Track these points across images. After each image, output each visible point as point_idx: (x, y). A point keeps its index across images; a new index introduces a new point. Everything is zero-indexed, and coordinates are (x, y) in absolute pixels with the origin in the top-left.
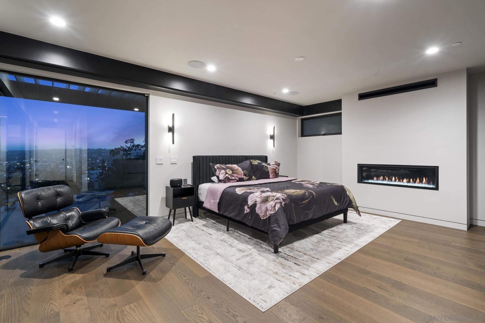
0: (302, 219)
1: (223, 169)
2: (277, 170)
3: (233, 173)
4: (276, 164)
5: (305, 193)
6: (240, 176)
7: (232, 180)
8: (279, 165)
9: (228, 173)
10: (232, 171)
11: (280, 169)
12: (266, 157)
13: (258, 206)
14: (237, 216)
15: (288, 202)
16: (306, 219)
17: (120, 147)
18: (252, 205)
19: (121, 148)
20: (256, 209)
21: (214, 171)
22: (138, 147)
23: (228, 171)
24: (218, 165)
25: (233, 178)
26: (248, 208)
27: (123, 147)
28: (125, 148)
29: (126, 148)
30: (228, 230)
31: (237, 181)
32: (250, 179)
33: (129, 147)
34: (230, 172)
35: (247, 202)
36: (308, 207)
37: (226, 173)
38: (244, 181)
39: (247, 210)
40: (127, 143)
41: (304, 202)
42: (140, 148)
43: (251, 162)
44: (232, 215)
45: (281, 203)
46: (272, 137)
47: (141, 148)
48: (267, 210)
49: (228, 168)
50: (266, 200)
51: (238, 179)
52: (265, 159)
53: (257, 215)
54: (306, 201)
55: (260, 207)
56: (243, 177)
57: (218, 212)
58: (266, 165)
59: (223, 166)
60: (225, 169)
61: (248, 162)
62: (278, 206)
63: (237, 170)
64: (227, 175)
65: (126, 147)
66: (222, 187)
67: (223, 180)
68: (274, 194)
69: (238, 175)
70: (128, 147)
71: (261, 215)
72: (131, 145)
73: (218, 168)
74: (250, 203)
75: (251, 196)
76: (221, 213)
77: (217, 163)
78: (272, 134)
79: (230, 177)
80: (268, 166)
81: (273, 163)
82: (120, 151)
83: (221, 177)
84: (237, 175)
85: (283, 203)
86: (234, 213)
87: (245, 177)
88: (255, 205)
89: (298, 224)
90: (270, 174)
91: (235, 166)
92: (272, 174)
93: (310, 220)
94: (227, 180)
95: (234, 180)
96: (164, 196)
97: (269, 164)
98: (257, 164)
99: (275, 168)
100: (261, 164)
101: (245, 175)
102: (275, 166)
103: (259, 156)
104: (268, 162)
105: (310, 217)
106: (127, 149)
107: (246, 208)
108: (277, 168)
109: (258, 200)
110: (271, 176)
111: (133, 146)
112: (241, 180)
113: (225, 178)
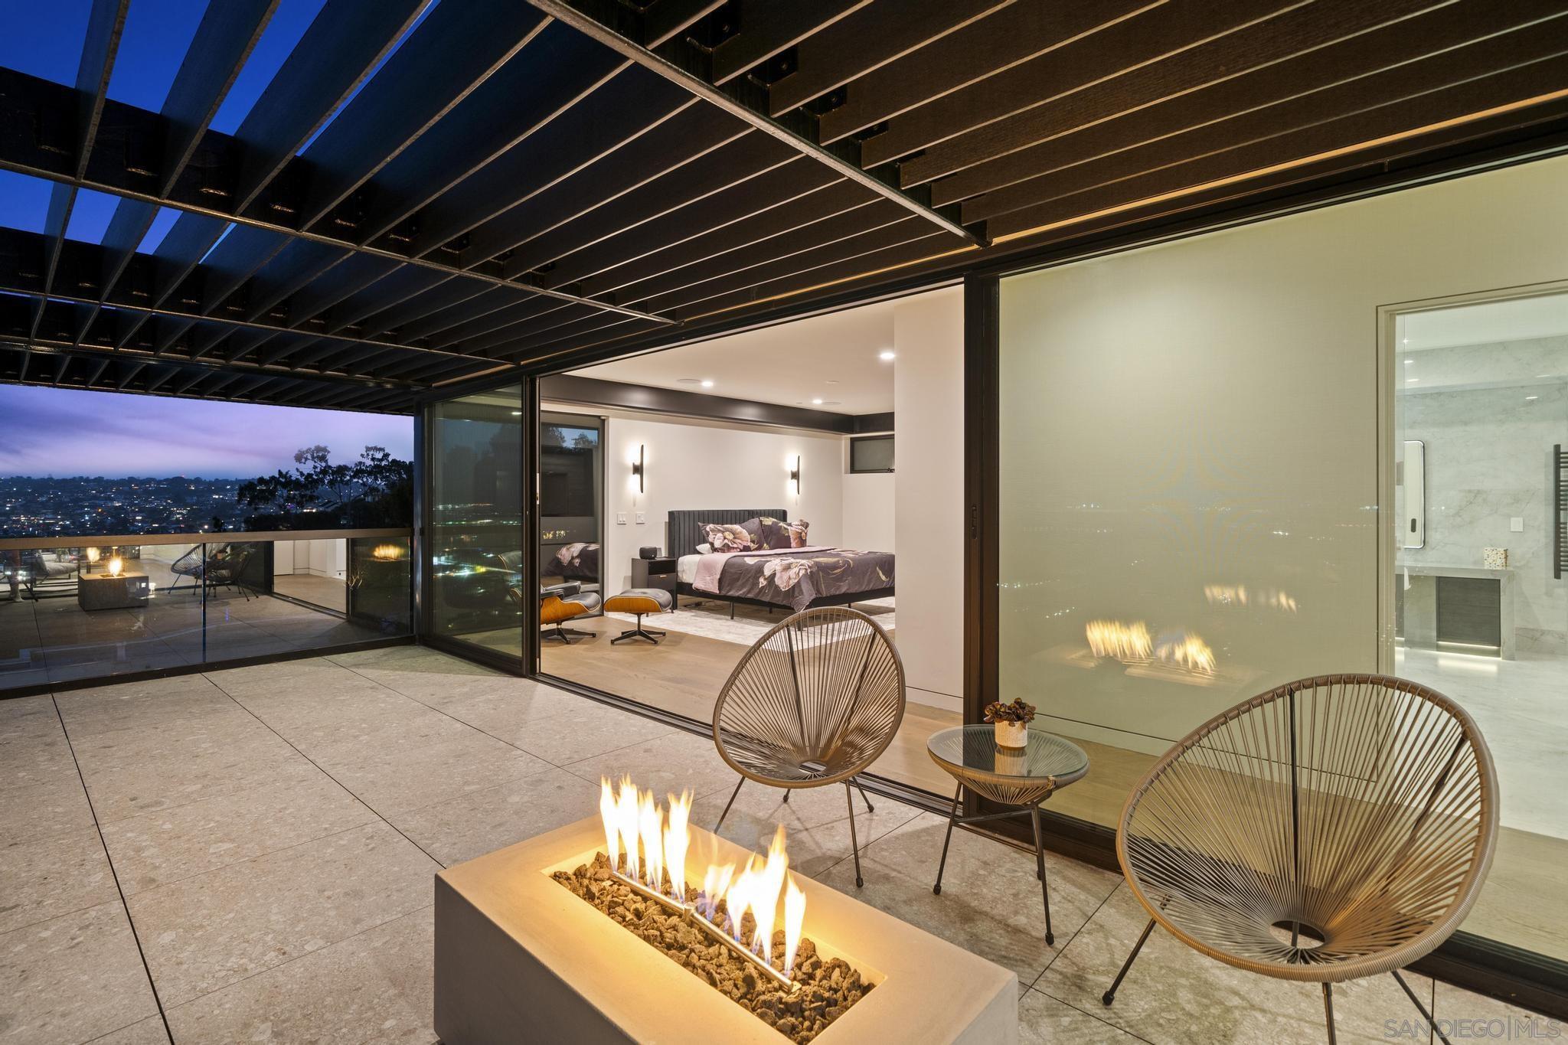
0: (833, 592)
1: (719, 531)
2: (803, 534)
3: (735, 538)
4: (802, 525)
5: (839, 561)
6: (745, 544)
7: (734, 548)
8: (806, 525)
9: (727, 537)
10: (734, 534)
11: (808, 533)
12: (784, 513)
13: (778, 575)
14: (749, 592)
15: (814, 570)
16: (838, 593)
17: (277, 476)
18: (769, 576)
19: (281, 479)
20: (776, 579)
21: (705, 535)
22: (344, 475)
23: (727, 534)
24: (711, 526)
25: (735, 546)
26: (765, 579)
27: (287, 473)
28: (293, 478)
29: (297, 479)
30: (732, 618)
31: (741, 551)
32: (760, 548)
33: (308, 474)
34: (731, 537)
35: (763, 572)
36: (840, 578)
37: (725, 538)
38: (751, 551)
39: (762, 582)
40: (303, 460)
41: (836, 571)
42: (348, 478)
43: (761, 521)
44: (741, 592)
45: (806, 569)
46: (795, 476)
47: (351, 476)
48: (790, 578)
49: (727, 530)
50: (788, 567)
51: (742, 547)
52: (782, 515)
53: (777, 587)
54: (839, 570)
55: (781, 577)
56: (749, 544)
57: (718, 592)
58: (785, 526)
59: (719, 527)
60: (723, 532)
61: (756, 520)
62: (802, 572)
63: (741, 533)
64: (726, 541)
65: (299, 474)
66: (722, 558)
67: (720, 549)
68: (798, 560)
69: (742, 541)
70: (306, 473)
71: (781, 586)
72: (315, 467)
73: (712, 531)
74: (767, 572)
75: (767, 565)
76: (723, 593)
77: (709, 523)
78: (795, 469)
79: (730, 544)
80: (789, 528)
81: (797, 523)
82: (275, 487)
83: (718, 544)
84: (740, 541)
85: (809, 571)
86: (745, 590)
87: (752, 545)
88: (774, 575)
89: (827, 597)
90: (792, 541)
91: (737, 527)
92: (794, 540)
93: (844, 594)
94: (726, 548)
95: (736, 548)
96: (630, 574)
97: (790, 525)
98: (770, 523)
99: (800, 531)
100: (777, 524)
101: (753, 541)
102: (800, 527)
103: (773, 511)
104: (788, 521)
105: (843, 590)
106: (302, 479)
107: (761, 580)
108: (803, 531)
109: (778, 568)
110: (793, 544)
111: (324, 472)
112: (746, 549)
113: (723, 546)
